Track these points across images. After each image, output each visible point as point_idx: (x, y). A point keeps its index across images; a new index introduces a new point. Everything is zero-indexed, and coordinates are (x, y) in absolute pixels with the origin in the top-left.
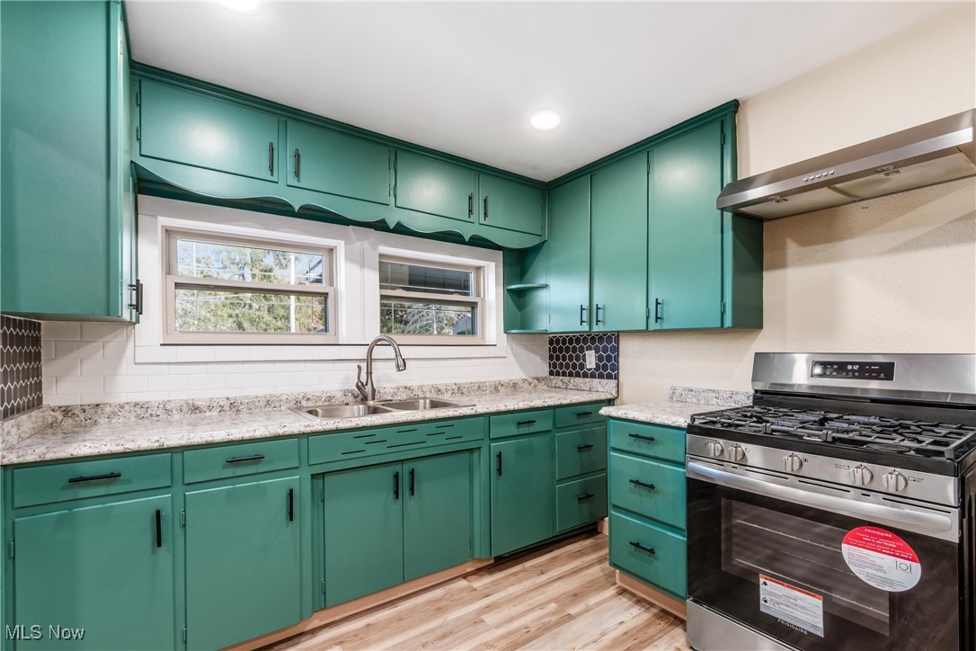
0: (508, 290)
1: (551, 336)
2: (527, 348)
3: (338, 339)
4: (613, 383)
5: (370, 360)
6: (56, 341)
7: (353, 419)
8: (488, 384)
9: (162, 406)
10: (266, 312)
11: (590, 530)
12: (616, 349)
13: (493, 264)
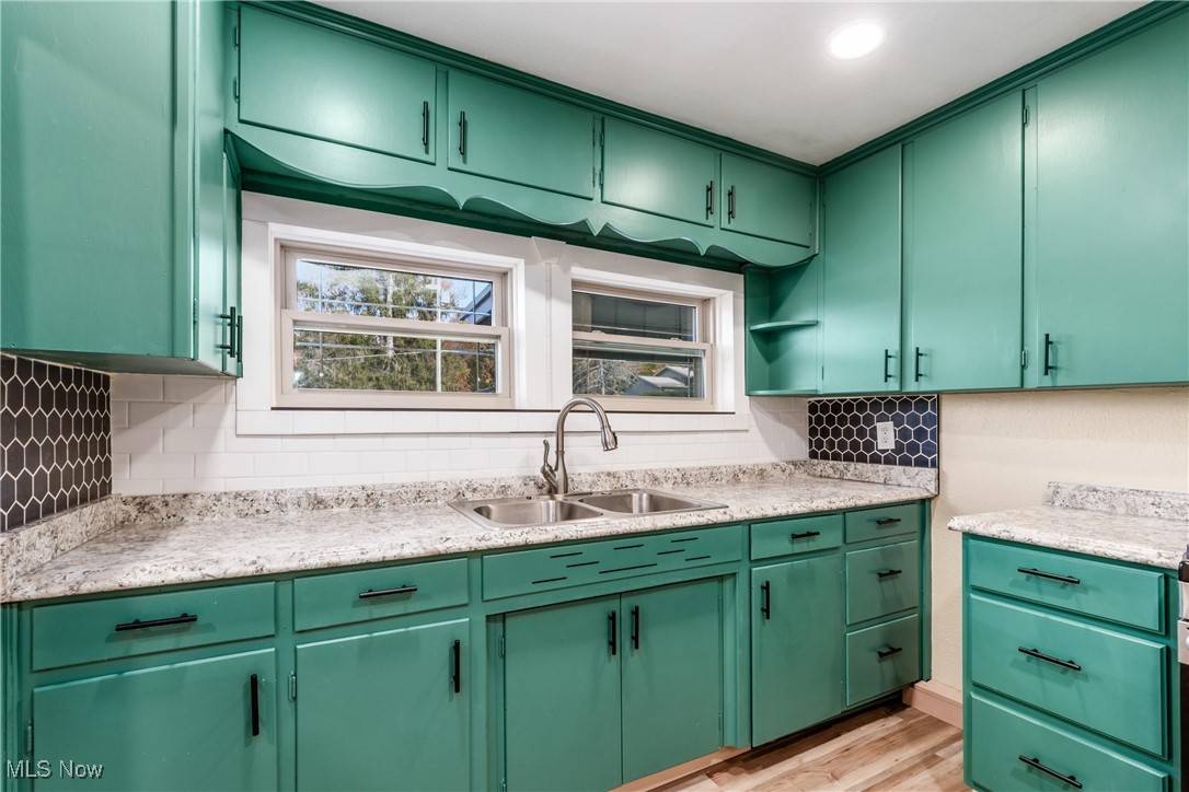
0: (752, 332)
1: (812, 400)
2: (778, 418)
3: (513, 403)
4: (930, 472)
5: (561, 433)
6: (130, 403)
7: (549, 528)
8: (724, 470)
9: (272, 498)
10: (409, 375)
11: (894, 702)
12: (935, 421)
13: (730, 294)
